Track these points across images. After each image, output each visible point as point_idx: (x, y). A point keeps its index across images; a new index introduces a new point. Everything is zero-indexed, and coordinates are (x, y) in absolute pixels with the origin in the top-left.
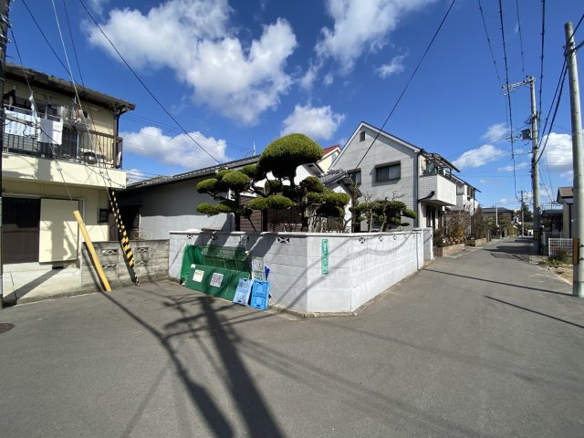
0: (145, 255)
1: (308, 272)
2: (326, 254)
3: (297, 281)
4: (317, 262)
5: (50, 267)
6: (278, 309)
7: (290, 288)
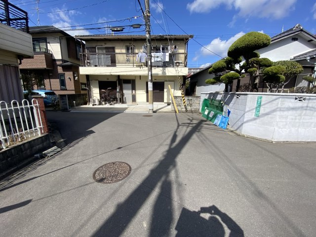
0: (191, 102)
1: (246, 114)
2: (259, 106)
3: (241, 118)
4: (253, 109)
5: (166, 104)
6: (230, 130)
7: (237, 121)
